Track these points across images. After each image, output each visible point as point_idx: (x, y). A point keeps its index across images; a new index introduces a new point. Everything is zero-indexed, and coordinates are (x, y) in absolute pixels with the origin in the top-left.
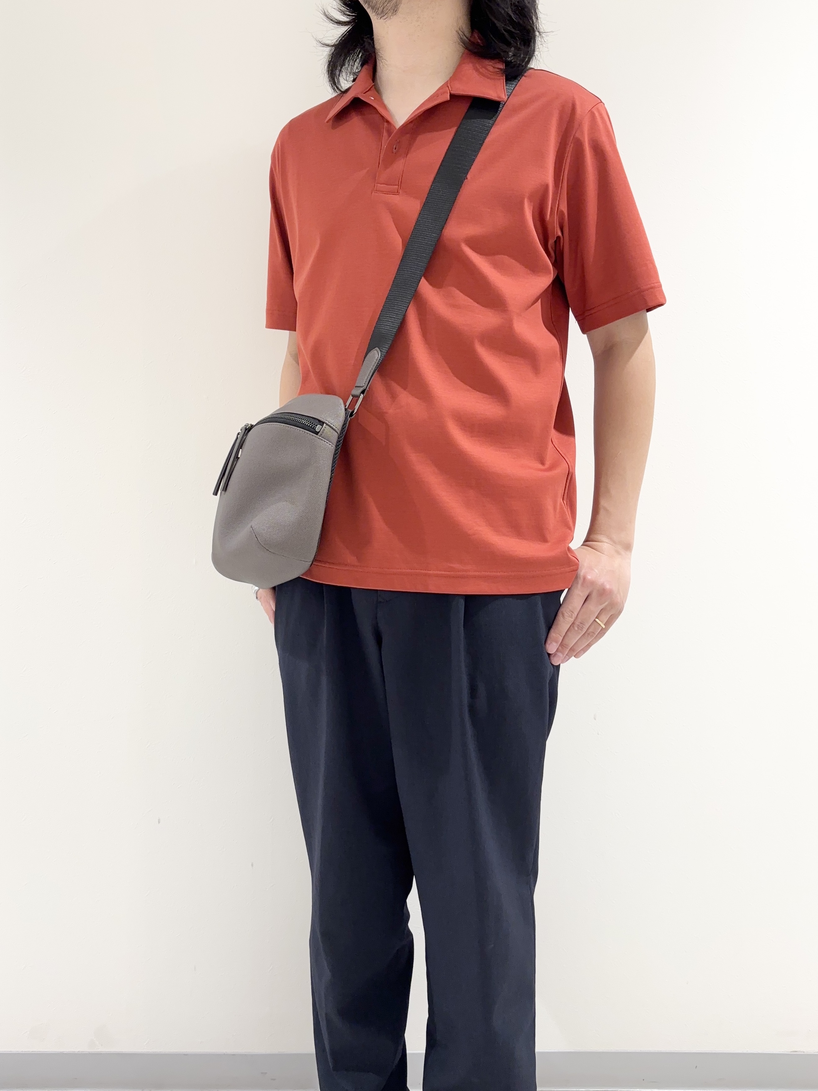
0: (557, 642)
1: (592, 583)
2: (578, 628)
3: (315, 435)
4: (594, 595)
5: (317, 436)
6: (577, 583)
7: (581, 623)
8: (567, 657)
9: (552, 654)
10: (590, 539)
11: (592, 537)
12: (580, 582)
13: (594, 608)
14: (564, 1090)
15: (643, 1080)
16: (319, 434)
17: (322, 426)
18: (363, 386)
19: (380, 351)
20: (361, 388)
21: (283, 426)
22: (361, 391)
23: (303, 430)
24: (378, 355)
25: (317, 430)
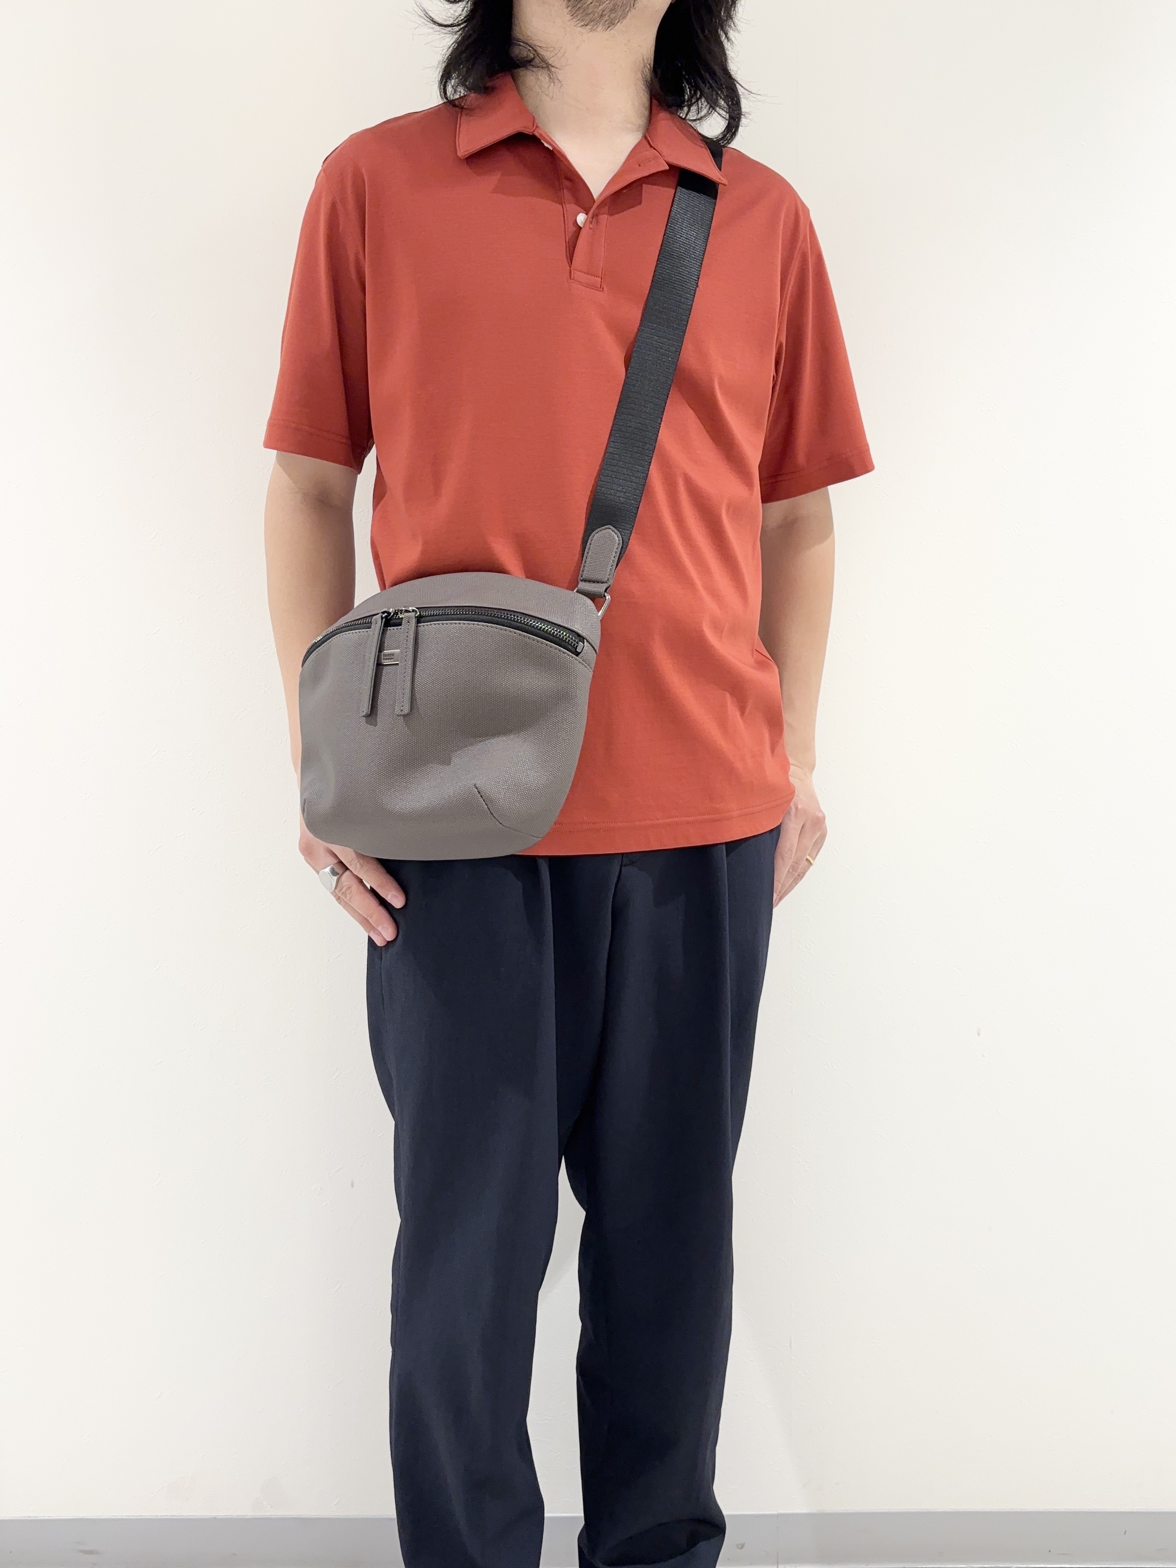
1: (805, 812)
3: (574, 656)
4: (808, 826)
5: (581, 658)
7: (796, 863)
12: (793, 813)
13: (808, 842)
15: (1050, 1552)
16: (580, 655)
17: (583, 643)
18: (608, 580)
19: (618, 531)
20: (602, 583)
21: (515, 633)
22: (605, 588)
23: (552, 644)
24: (616, 534)
25: (579, 650)
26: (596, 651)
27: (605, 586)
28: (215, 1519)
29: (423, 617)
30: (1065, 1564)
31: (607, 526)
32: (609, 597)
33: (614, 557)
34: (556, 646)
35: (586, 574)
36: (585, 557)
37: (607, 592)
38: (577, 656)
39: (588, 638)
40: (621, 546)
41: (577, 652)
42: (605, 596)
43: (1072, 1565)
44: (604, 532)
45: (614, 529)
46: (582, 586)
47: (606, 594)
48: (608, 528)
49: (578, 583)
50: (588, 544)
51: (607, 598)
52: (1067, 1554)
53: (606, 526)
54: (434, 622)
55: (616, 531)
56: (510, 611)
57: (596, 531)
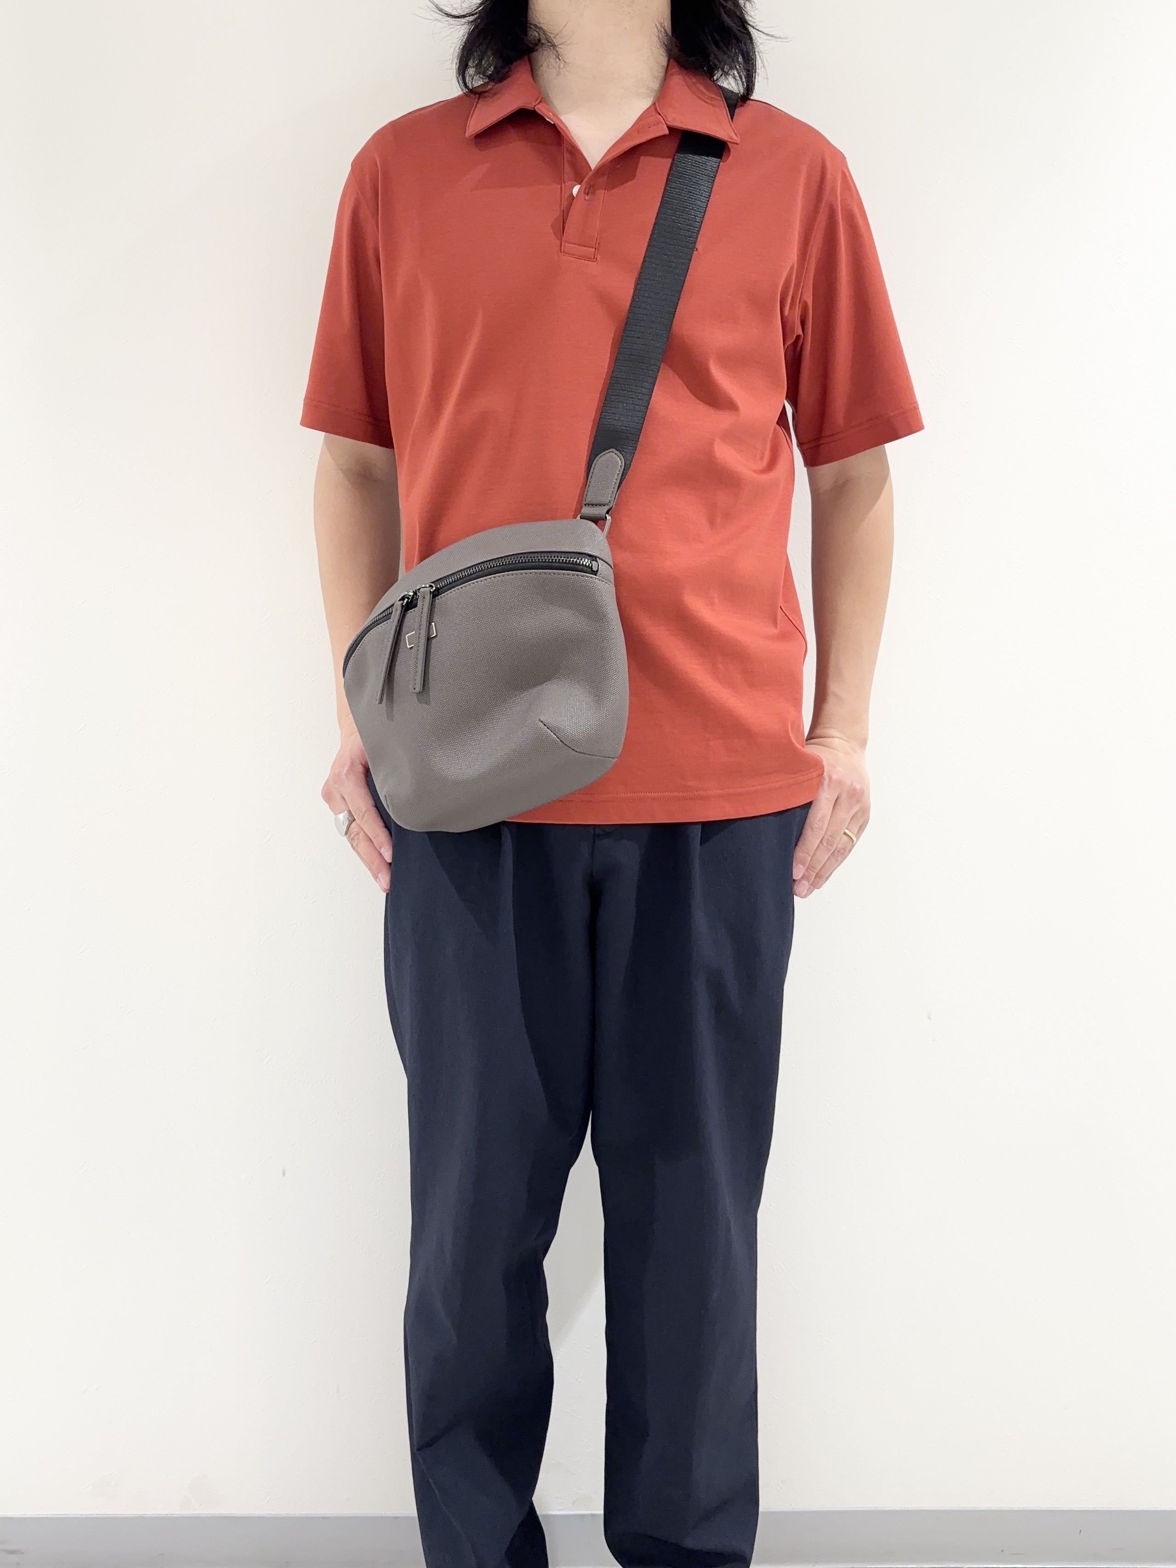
0: (803, 864)
1: (840, 783)
2: (827, 843)
3: (593, 576)
4: (844, 797)
5: (597, 577)
6: (823, 784)
7: (831, 836)
8: (812, 887)
9: (797, 880)
10: (814, 735)
11: (818, 731)
12: (826, 782)
13: (844, 814)
14: (885, 1566)
15: (1002, 1551)
16: (598, 573)
17: (597, 562)
18: (610, 502)
19: (621, 454)
20: (604, 506)
21: (531, 573)
22: (606, 510)
23: (569, 571)
24: (620, 460)
25: (595, 569)
26: (611, 566)
27: (606, 509)
28: (142, 1518)
29: (441, 588)
30: (1017, 1564)
31: (611, 450)
32: (610, 518)
33: (616, 479)
34: (573, 572)
35: (589, 499)
36: (588, 482)
37: (609, 514)
38: (596, 575)
39: (599, 556)
40: (623, 468)
41: (594, 571)
42: (606, 517)
43: (1026, 1565)
44: (607, 455)
45: (617, 452)
46: (586, 510)
47: (607, 515)
48: (611, 452)
49: (581, 507)
50: (592, 469)
51: (608, 518)
52: (1022, 1554)
53: (609, 450)
54: (453, 589)
55: (619, 454)
56: (518, 554)
57: (600, 455)
